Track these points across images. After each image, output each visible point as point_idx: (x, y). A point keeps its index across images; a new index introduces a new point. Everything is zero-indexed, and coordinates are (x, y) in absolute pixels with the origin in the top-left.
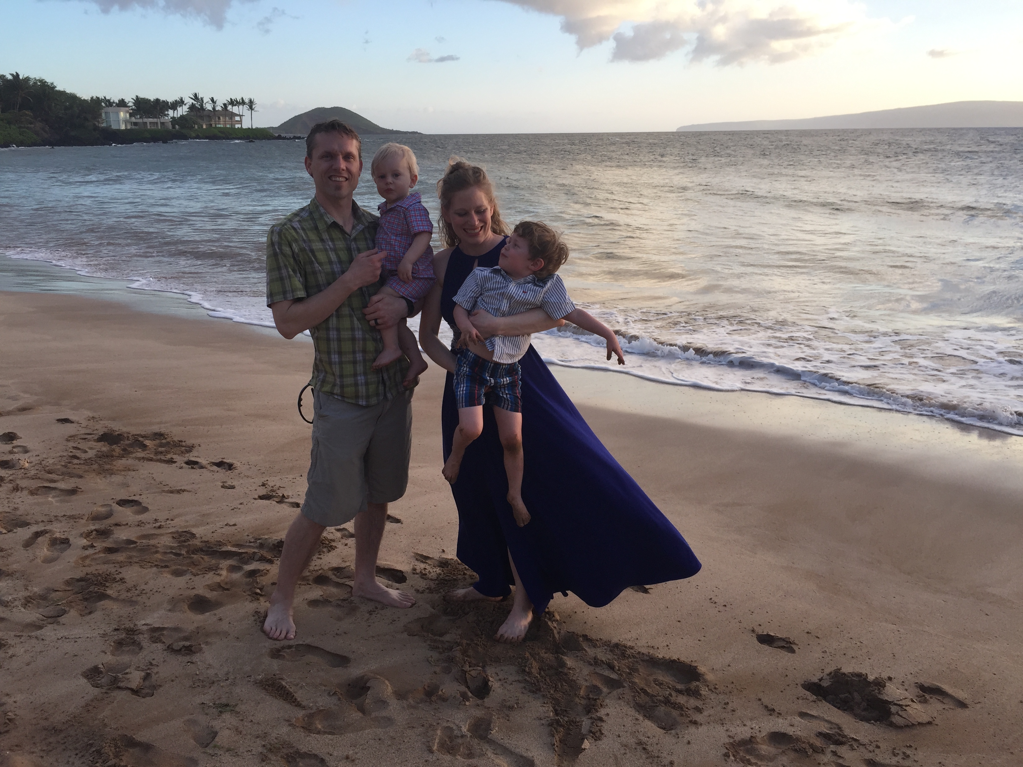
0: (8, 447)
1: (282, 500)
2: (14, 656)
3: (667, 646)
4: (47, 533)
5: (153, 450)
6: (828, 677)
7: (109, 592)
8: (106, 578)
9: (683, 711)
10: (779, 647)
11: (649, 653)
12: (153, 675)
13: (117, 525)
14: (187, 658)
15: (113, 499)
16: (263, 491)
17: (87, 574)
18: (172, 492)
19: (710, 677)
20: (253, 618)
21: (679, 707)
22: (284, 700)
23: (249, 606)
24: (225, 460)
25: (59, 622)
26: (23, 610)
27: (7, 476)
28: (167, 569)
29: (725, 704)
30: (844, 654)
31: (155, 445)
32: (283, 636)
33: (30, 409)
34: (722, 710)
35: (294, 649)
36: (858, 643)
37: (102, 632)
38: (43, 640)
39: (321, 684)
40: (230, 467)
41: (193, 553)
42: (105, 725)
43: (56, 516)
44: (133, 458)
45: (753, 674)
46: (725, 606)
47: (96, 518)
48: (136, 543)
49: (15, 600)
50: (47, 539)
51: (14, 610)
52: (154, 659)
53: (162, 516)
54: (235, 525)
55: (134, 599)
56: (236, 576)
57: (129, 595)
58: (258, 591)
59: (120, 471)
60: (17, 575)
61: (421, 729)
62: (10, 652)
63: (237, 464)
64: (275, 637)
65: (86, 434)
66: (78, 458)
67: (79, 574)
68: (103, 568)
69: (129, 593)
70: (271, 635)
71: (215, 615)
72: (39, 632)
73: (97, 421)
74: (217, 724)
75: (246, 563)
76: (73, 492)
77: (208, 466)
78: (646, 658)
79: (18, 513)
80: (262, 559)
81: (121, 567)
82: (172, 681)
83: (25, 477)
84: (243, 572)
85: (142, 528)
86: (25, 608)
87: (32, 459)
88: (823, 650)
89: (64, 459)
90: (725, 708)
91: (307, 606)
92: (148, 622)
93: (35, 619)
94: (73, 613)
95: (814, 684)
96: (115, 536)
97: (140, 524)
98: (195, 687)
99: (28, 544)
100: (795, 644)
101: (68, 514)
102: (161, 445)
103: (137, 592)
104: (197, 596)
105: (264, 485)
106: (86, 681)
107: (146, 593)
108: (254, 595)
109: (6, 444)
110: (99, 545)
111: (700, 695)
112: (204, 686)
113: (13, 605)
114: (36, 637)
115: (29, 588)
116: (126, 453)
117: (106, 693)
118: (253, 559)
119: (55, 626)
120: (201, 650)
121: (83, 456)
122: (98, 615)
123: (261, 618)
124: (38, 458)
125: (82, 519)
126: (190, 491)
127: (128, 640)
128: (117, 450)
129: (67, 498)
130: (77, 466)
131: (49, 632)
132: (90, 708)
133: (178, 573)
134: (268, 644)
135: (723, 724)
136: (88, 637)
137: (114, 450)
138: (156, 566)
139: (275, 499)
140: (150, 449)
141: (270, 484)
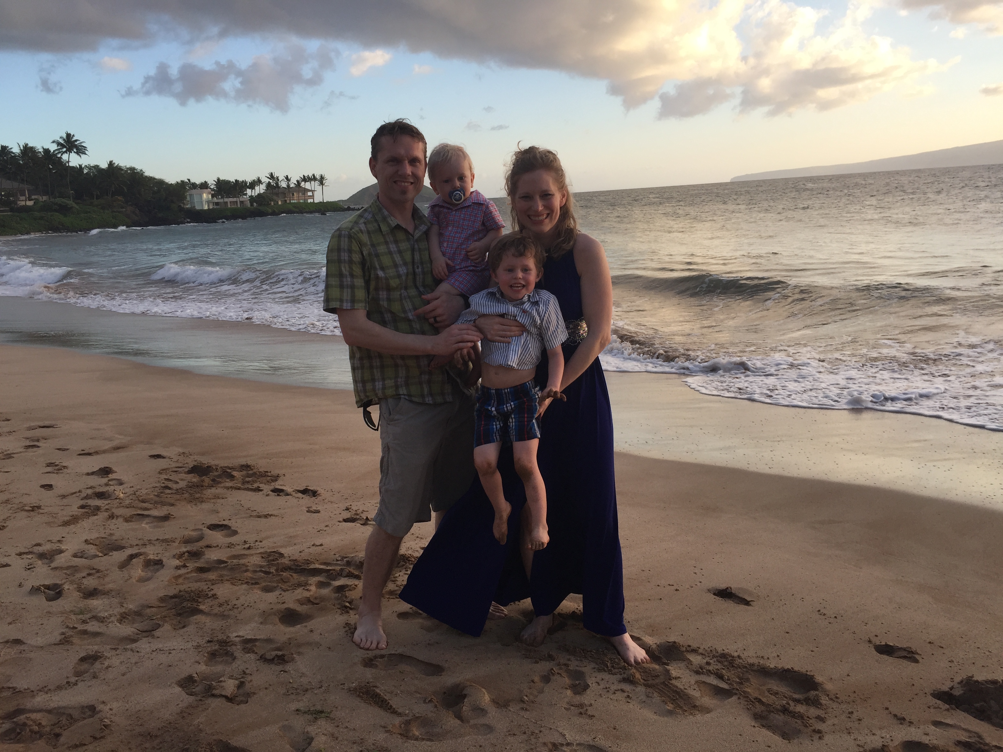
0: (105, 480)
1: (366, 522)
2: (110, 667)
3: (778, 656)
4: (141, 555)
5: (240, 480)
6: (959, 686)
7: (202, 607)
8: (199, 594)
9: (804, 719)
10: (900, 657)
11: (759, 663)
12: (247, 683)
13: (208, 547)
14: (280, 667)
15: (203, 524)
16: (347, 515)
17: (180, 591)
18: (259, 517)
19: (829, 686)
20: (344, 630)
21: (801, 716)
22: (380, 707)
23: (340, 619)
24: (309, 488)
25: (154, 635)
26: (118, 624)
27: (103, 505)
28: (258, 586)
29: (849, 713)
30: (974, 663)
31: (242, 476)
32: (374, 646)
33: (123, 448)
34: (846, 719)
35: (386, 659)
36: (987, 653)
37: (195, 644)
38: (138, 652)
39: (416, 692)
40: (314, 494)
41: (282, 571)
42: (201, 730)
43: (150, 540)
44: (222, 487)
45: (876, 683)
46: (836, 617)
47: (187, 541)
48: (226, 562)
49: (111, 616)
50: (142, 560)
51: (110, 625)
52: (247, 669)
53: (251, 538)
54: (321, 545)
55: (224, 613)
56: (325, 592)
57: (221, 609)
58: (348, 604)
59: (210, 499)
60: (113, 593)
61: (525, 737)
62: (106, 664)
63: (320, 491)
64: (366, 647)
65: (176, 467)
66: (170, 488)
67: (172, 592)
68: (195, 586)
69: (221, 608)
70: (362, 646)
71: (306, 626)
72: (134, 646)
73: (187, 456)
74: (312, 730)
75: (334, 580)
76: (166, 518)
77: (294, 494)
78: (756, 668)
79: (114, 538)
80: (350, 575)
81: (213, 584)
82: (266, 689)
83: (120, 505)
84: (331, 588)
85: (232, 549)
86: (120, 624)
87: (127, 490)
88: (950, 659)
89: (156, 489)
90: (849, 717)
91: (397, 619)
92: (241, 634)
93: (130, 633)
94: (167, 627)
95: (945, 693)
96: (207, 556)
97: (230, 546)
98: (289, 695)
99: (123, 565)
100: (918, 654)
101: (161, 538)
102: (248, 476)
103: (229, 607)
104: (288, 609)
105: (347, 509)
106: (180, 689)
107: (238, 608)
108: (344, 608)
109: (102, 477)
110: (191, 565)
111: (821, 704)
112: (298, 694)
113: (108, 621)
114: (132, 650)
115: (125, 605)
116: (215, 482)
117: (201, 700)
118: (341, 575)
119: (150, 639)
120: (293, 659)
121: (175, 486)
122: (191, 629)
123: (351, 629)
124: (132, 489)
125: (174, 542)
126: (277, 516)
127: (221, 651)
128: (207, 480)
129: (161, 524)
130: (170, 496)
131: (144, 645)
132: (185, 715)
133: (267, 590)
134: (360, 654)
135: (850, 733)
136: (182, 649)
137: (203, 481)
138: (247, 583)
139: (359, 522)
140: (238, 479)
141: (354, 508)
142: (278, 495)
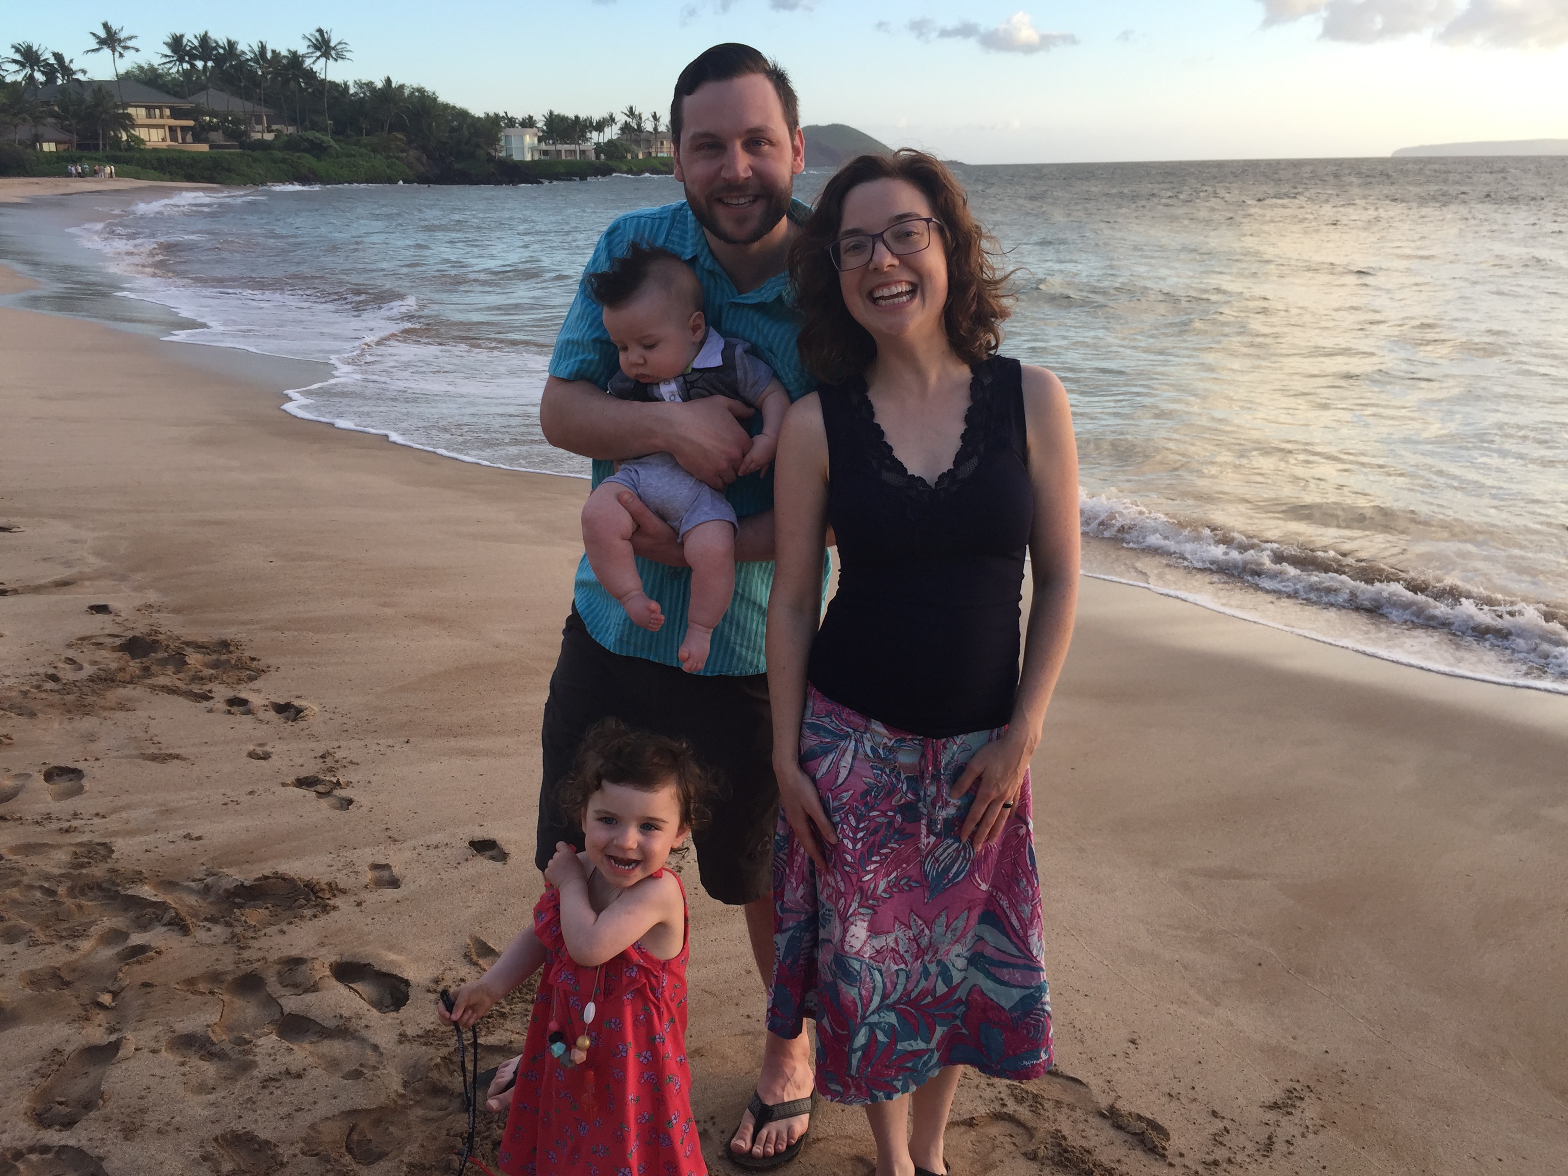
1: (330, 790)
15: (44, 764)
16: (312, 770)
18: (154, 758)
24: (295, 702)
40: (297, 714)
44: (146, 686)
53: (94, 807)
54: (199, 838)
56: (103, 955)
59: (106, 709)
63: (312, 709)
65: (109, 635)
66: (57, 680)
73: (150, 613)
77: (261, 711)
80: (176, 923)
84: (119, 948)
85: (38, 829)
89: (34, 679)
97: (43, 820)
105: (324, 756)
108: (89, 1008)
116: (143, 674)
121: (70, 676)
126: (185, 759)
128: (134, 668)
130: (44, 695)
133: (7, 937)
137: (127, 669)
139: (320, 788)
140: (189, 670)
141: (339, 755)
142: (229, 712)
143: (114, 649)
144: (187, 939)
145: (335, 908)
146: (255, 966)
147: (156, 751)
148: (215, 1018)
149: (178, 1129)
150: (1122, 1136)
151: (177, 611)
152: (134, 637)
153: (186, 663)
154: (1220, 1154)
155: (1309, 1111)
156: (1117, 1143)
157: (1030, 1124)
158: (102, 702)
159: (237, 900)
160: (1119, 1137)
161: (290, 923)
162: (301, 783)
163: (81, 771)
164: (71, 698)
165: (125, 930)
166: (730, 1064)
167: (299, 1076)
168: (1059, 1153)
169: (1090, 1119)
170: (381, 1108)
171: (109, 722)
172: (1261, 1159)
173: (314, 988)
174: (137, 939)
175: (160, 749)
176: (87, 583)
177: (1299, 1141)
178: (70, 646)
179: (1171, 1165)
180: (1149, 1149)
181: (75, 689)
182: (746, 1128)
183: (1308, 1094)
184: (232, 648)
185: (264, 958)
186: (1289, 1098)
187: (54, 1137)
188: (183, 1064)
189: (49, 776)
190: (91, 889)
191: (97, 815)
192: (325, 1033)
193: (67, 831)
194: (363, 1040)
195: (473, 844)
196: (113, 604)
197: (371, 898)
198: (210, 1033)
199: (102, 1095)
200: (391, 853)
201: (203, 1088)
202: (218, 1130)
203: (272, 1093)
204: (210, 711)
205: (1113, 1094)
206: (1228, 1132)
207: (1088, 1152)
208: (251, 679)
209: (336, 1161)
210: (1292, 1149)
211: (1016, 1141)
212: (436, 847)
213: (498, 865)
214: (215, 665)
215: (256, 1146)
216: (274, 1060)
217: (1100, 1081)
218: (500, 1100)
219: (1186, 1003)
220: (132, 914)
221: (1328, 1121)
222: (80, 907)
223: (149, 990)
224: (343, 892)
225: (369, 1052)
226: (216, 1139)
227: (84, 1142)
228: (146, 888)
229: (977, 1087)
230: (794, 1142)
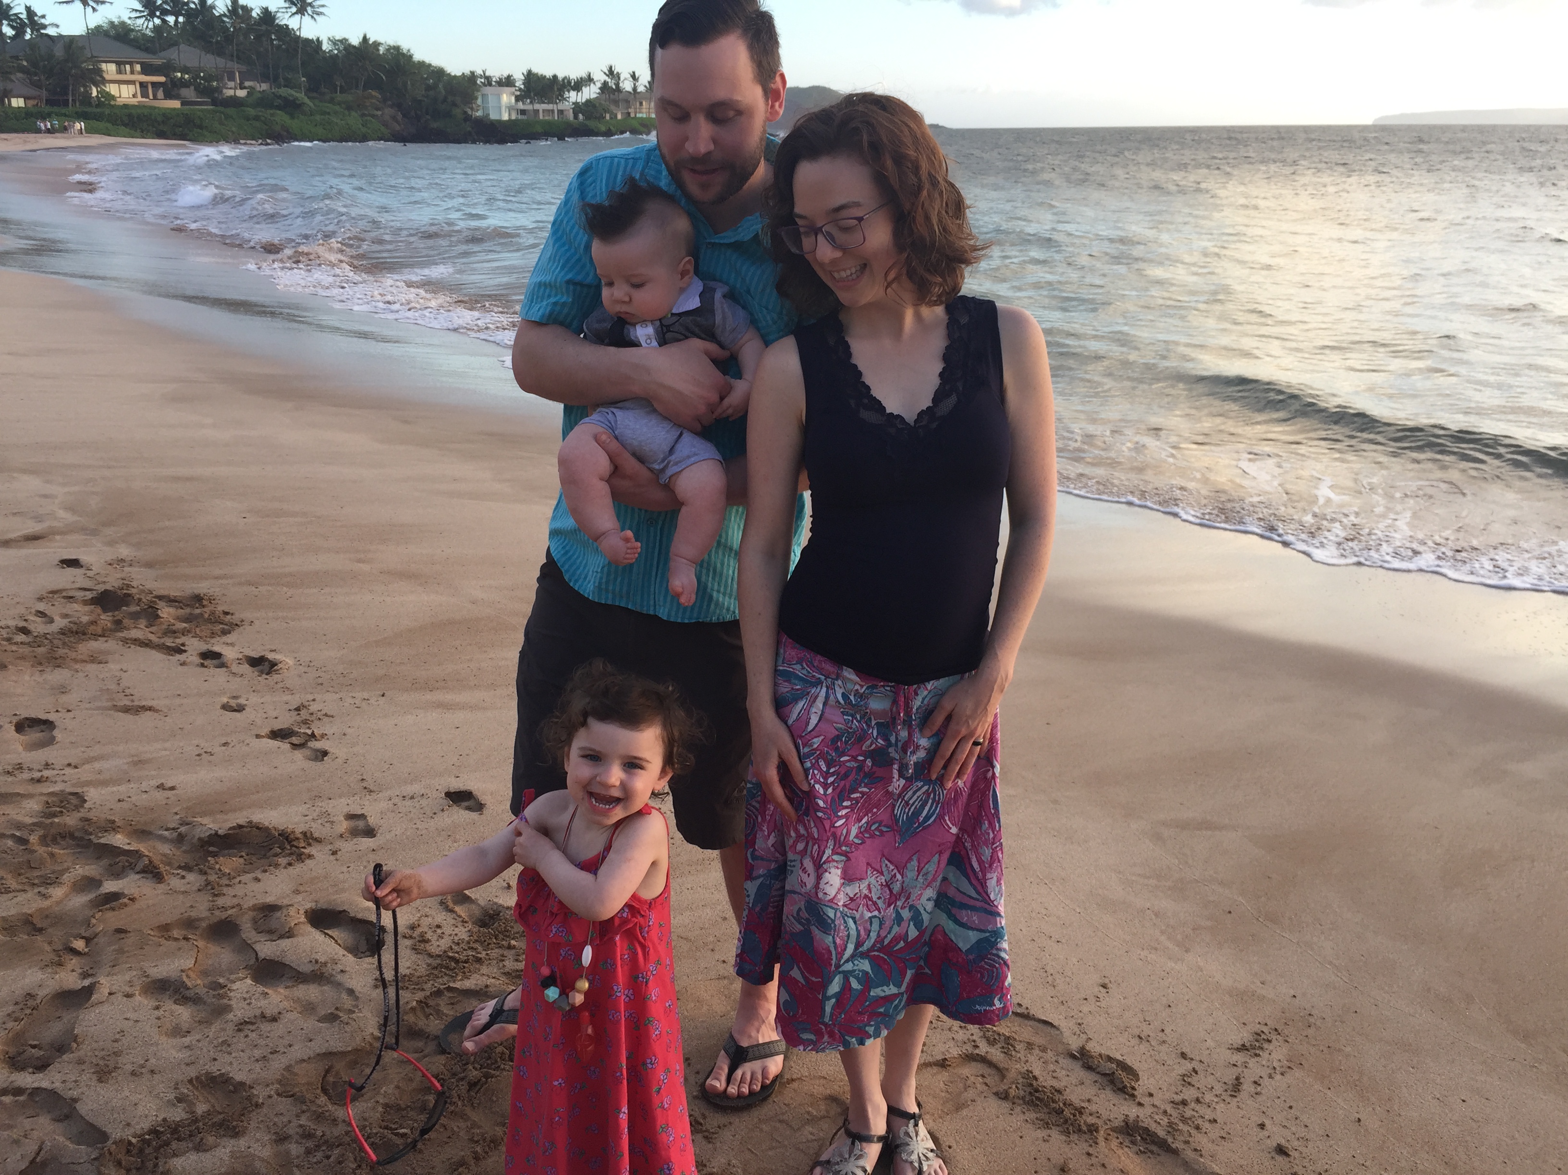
1: (305, 742)
5: (165, 627)
15: (16, 715)
16: (286, 722)
18: (126, 710)
24: (269, 655)
31: (174, 618)
33: (41, 538)
40: (271, 667)
44: (118, 639)
53: (65, 758)
54: (172, 789)
56: (76, 902)
59: (78, 661)
63: (286, 662)
65: (80, 589)
66: (28, 633)
73: (121, 567)
77: (234, 664)
80: (150, 870)
84: (94, 895)
85: (9, 779)
89: (5, 632)
97: (14, 770)
105: (299, 709)
108: (62, 954)
116: (115, 628)
118: (135, 867)
121: (40, 629)
126: (158, 711)
128: (105, 621)
130: (13, 648)
137: (99, 622)
139: (295, 740)
140: (161, 623)
141: (314, 707)
142: (202, 665)
143: (85, 603)
144: (162, 886)
145: (310, 856)
146: (230, 912)
147: (128, 703)
148: (189, 963)
149: (152, 1072)
150: (1092, 1076)
151: (149, 565)
152: (106, 591)
153: (158, 617)
154: (1189, 1094)
155: (1277, 1053)
156: (1088, 1082)
157: (1001, 1066)
158: (73, 655)
159: (211, 849)
160: (1089, 1077)
161: (265, 871)
162: (275, 735)
163: (52, 723)
164: (42, 650)
165: (98, 878)
166: (705, 1008)
167: (274, 1019)
168: (1030, 1093)
169: (1061, 1060)
170: (356, 1051)
171: (80, 674)
172: (1228, 1099)
173: (290, 934)
174: (110, 886)
175: (133, 701)
176: (58, 537)
177: (1266, 1081)
178: (40, 599)
179: (1140, 1104)
180: (1119, 1089)
181: (46, 642)
182: (721, 1068)
183: (1274, 1037)
184: (205, 603)
185: (239, 905)
186: (1257, 1041)
187: (27, 1080)
188: (157, 1008)
189: (20, 727)
190: (63, 837)
191: (69, 765)
192: (300, 978)
193: (39, 781)
194: (339, 985)
195: (449, 795)
196: (84, 558)
197: (347, 847)
198: (185, 979)
199: (75, 1039)
200: (367, 803)
201: (177, 1032)
202: (192, 1072)
203: (247, 1036)
204: (183, 664)
205: (1084, 1037)
206: (1196, 1073)
207: (1059, 1092)
208: (225, 633)
209: (312, 1102)
210: (1259, 1089)
211: (988, 1080)
212: (412, 798)
213: (474, 815)
214: (187, 619)
215: (231, 1088)
216: (249, 1004)
217: (1072, 1024)
218: (475, 1042)
219: (1156, 949)
220: (105, 862)
221: (1294, 1063)
222: (52, 855)
223: (123, 935)
224: (318, 841)
225: (344, 996)
226: (190, 1081)
227: (58, 1085)
228: (119, 836)
229: (950, 1029)
230: (768, 1082)
